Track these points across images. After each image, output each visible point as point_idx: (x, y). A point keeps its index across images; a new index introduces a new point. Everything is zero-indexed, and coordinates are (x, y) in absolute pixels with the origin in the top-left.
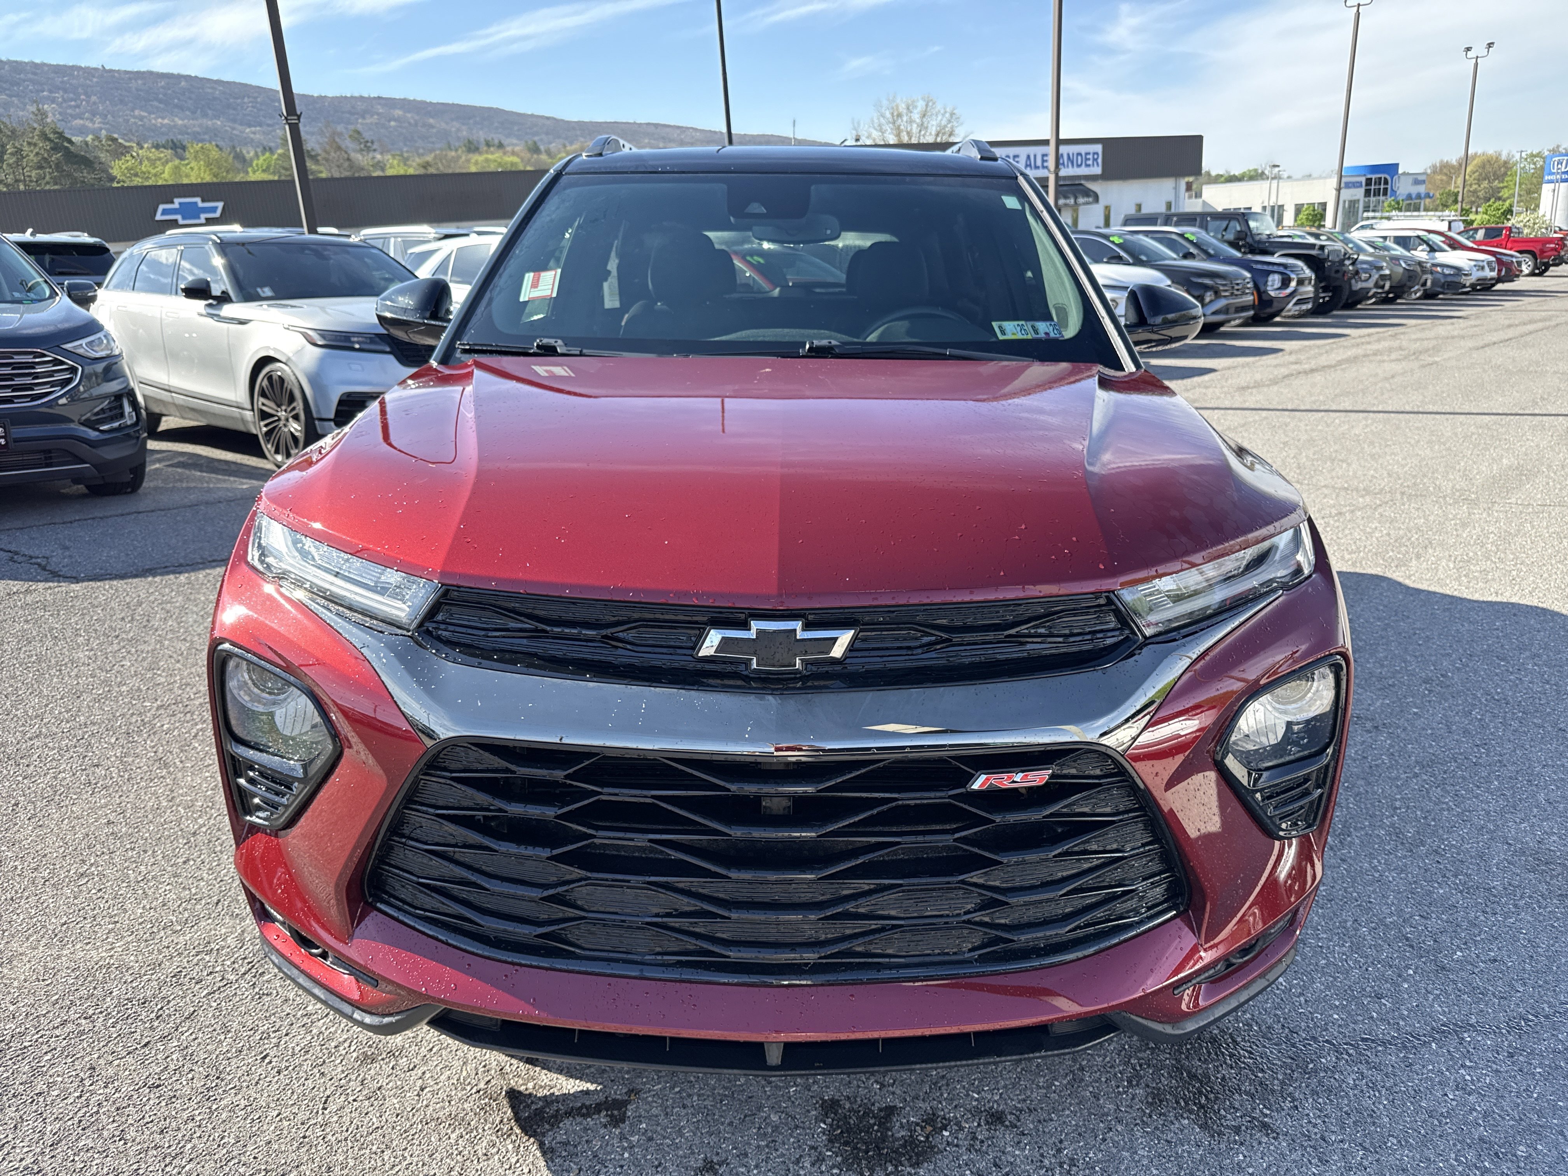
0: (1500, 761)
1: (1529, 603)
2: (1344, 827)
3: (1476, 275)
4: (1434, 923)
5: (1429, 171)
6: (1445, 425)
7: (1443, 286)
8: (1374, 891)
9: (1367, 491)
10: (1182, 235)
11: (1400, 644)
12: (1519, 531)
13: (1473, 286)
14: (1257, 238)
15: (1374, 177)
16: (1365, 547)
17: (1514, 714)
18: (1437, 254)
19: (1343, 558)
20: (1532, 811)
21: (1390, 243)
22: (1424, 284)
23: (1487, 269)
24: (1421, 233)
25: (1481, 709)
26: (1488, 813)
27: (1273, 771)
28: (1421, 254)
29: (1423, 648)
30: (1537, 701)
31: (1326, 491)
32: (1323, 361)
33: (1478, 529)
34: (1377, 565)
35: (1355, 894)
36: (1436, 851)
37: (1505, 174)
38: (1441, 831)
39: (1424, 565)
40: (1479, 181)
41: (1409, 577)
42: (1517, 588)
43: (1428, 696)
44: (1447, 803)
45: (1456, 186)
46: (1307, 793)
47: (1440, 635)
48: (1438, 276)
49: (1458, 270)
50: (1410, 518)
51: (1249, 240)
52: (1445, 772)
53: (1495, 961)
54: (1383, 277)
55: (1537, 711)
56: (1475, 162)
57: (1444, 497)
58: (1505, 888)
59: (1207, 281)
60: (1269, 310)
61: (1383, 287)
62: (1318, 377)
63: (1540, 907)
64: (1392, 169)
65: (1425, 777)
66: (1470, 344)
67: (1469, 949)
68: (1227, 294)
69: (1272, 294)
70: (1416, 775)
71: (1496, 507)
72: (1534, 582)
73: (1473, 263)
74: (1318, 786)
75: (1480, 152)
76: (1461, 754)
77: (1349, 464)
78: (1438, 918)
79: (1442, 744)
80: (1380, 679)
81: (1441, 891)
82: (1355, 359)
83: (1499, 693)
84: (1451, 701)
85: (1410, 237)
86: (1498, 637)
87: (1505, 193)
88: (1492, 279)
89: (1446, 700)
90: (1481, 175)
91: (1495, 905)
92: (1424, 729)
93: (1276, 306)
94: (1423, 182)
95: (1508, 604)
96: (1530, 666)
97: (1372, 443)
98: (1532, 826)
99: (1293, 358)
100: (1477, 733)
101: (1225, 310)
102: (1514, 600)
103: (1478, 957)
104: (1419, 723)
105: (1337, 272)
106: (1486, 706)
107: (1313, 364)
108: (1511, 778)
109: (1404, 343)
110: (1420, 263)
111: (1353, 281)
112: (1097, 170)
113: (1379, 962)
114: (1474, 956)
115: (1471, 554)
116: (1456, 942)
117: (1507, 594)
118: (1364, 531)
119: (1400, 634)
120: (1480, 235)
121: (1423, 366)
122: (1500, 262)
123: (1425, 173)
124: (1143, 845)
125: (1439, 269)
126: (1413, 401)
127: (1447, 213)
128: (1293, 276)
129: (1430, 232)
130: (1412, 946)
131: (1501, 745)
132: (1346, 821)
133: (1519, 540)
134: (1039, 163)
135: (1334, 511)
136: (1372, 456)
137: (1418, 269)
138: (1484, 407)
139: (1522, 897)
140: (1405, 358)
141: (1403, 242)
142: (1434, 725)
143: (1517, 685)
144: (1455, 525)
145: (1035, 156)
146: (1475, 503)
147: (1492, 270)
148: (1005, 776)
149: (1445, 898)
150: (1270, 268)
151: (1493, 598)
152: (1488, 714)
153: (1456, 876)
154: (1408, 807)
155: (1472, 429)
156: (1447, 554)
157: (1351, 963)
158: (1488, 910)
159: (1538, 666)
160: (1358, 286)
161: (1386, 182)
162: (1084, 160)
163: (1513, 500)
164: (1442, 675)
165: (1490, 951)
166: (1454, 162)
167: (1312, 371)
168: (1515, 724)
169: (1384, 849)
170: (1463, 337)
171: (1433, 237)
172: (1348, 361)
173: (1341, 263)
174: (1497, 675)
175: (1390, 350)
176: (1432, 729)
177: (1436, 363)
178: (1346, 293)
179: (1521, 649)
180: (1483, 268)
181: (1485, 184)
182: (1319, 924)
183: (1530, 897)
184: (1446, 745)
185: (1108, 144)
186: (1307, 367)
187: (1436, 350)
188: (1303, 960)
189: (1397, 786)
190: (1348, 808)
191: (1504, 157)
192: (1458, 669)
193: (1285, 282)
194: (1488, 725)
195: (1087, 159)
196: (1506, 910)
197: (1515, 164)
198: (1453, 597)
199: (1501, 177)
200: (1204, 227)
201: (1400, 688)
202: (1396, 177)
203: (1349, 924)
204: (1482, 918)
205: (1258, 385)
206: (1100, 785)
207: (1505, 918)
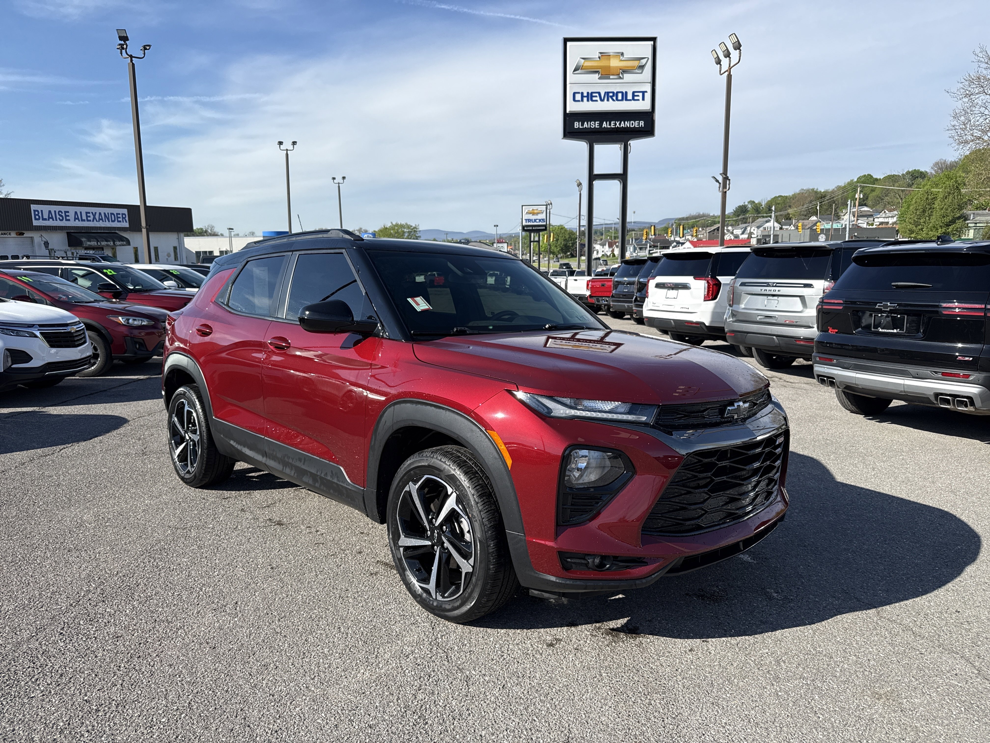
112: (126, 225)
134: (84, 217)
145: (81, 213)
162: (116, 217)
195: (118, 218)
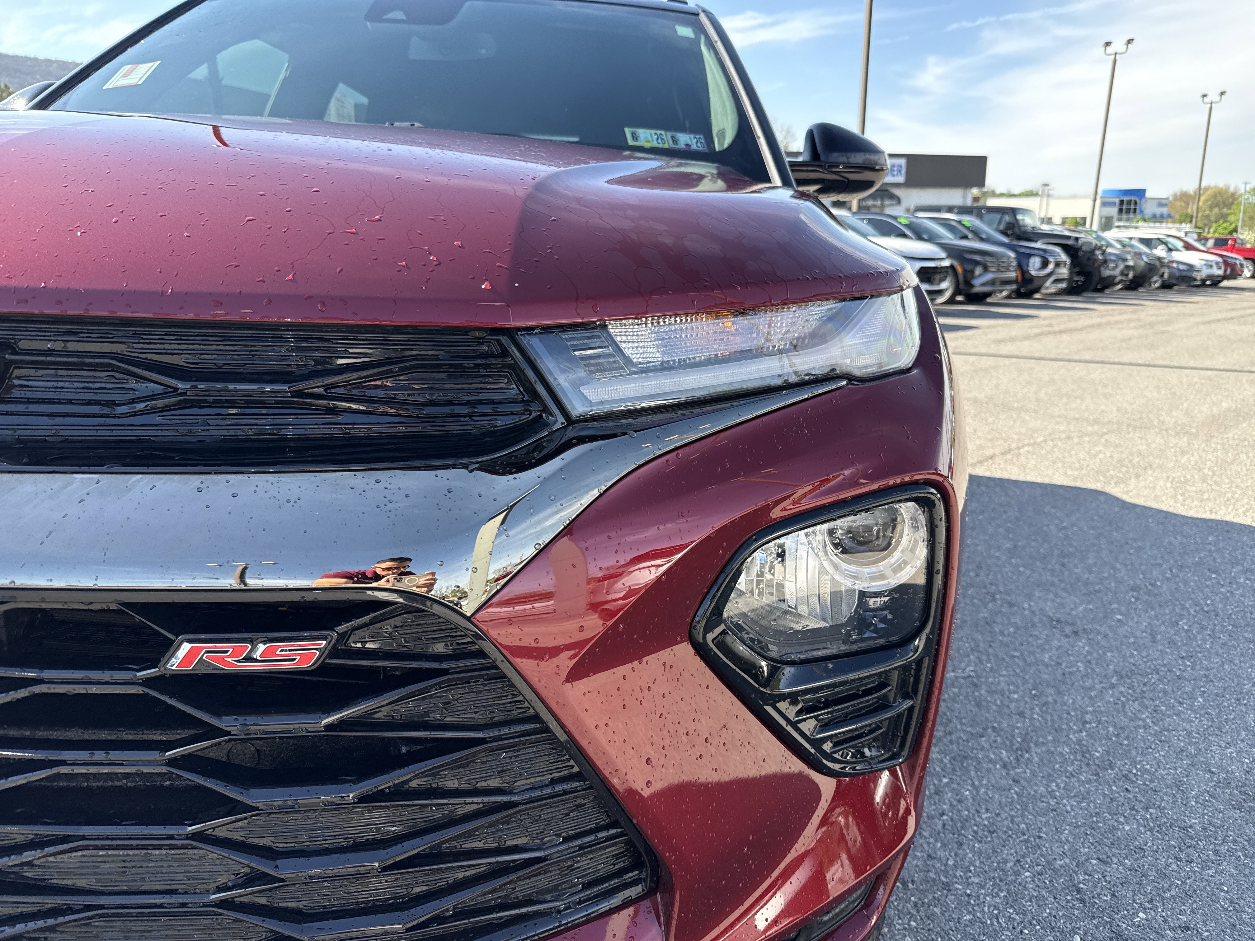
0: (1206, 676)
1: (1243, 522)
2: (1024, 740)
3: (1205, 272)
4: (1115, 870)
5: (1171, 199)
6: (1173, 376)
7: (1178, 278)
8: (1047, 824)
9: (1096, 422)
10: (960, 222)
11: (1111, 552)
12: (1235, 460)
13: (1203, 281)
14: (1023, 229)
15: (1126, 198)
16: (1088, 466)
17: (1223, 626)
18: (1174, 254)
19: (1065, 474)
20: (1239, 734)
21: (1135, 243)
22: (1162, 276)
23: (1215, 267)
24: (1161, 237)
25: (1188, 620)
26: (1189, 734)
27: (804, 668)
28: (1160, 252)
29: (1133, 557)
30: (1248, 615)
31: (1058, 420)
32: (1072, 325)
33: (1196, 457)
34: (1097, 481)
35: (1023, 826)
36: (1126, 777)
37: (1233, 203)
38: (1134, 752)
39: (1143, 483)
40: (1211, 208)
41: (1127, 493)
42: (1231, 507)
43: (1134, 603)
44: (1144, 720)
45: (1192, 209)
46: (883, 706)
47: (1152, 545)
48: (1175, 271)
49: (1191, 267)
50: (1133, 445)
51: (1017, 230)
52: (1145, 685)
53: (1187, 928)
54: (1128, 268)
55: (1247, 625)
56: (1208, 193)
57: (1167, 430)
58: (1204, 829)
59: (977, 258)
60: (1031, 287)
61: (1127, 275)
62: (1065, 337)
63: (1246, 856)
64: (1140, 193)
65: (1122, 689)
66: (1197, 319)
67: (1154, 909)
68: (993, 270)
69: (1033, 273)
70: (1113, 686)
71: (1215, 440)
72: (1248, 503)
73: (1203, 262)
74: (906, 696)
75: (1212, 184)
76: (1164, 665)
77: (1083, 401)
78: (1121, 864)
79: (1144, 654)
80: (1086, 584)
81: (1127, 828)
82: (1099, 326)
83: (1208, 605)
84: (1158, 610)
85: (1151, 239)
86: (1210, 551)
87: (1232, 218)
88: (1219, 276)
89: (1152, 609)
90: (1213, 202)
91: (1191, 851)
92: (1126, 637)
93: (1036, 284)
94: (1166, 205)
95: (1220, 522)
96: (1242, 580)
97: (1105, 386)
98: (1239, 752)
99: (1047, 322)
100: (1183, 645)
101: (993, 282)
102: (1228, 518)
103: (1165, 921)
104: (1122, 631)
105: (1089, 259)
106: (1194, 617)
107: (1063, 327)
108: (1217, 695)
109: (1142, 317)
110: (1159, 259)
111: (1102, 269)
112: (901, 179)
113: (1039, 922)
114: (1160, 919)
115: (1188, 477)
116: (1139, 898)
117: (1222, 513)
118: (1089, 453)
119: (1112, 543)
120: (1211, 243)
121: (1157, 333)
122: (1226, 263)
123: (1168, 199)
124: (553, 782)
125: (1175, 265)
126: (1147, 356)
127: (1184, 225)
128: (1051, 259)
129: (1169, 236)
130: (1083, 901)
131: (1209, 659)
132: (1027, 734)
133: (1234, 467)
135: (1063, 436)
136: (1105, 396)
137: (1158, 263)
138: (1208, 364)
139: (1224, 841)
140: (1141, 326)
141: (1147, 242)
142: (1138, 634)
143: (1228, 598)
144: (1175, 452)
146: (1195, 436)
147: (1219, 268)
148: (229, 647)
149: (1131, 837)
150: (1032, 252)
151: (1207, 516)
152: (1196, 626)
153: (1147, 809)
154: (1099, 722)
155: (1196, 379)
156: (1165, 475)
157: (1002, 921)
158: (1182, 856)
159: (1250, 580)
160: (1106, 273)
161: (1136, 203)
162: (890, 171)
163: (1230, 435)
164: (1151, 584)
165: (1181, 912)
166: (1191, 192)
167: (1061, 332)
168: (1224, 638)
169: (1066, 771)
170: (1192, 315)
171: (1170, 240)
172: (1093, 326)
173: (1092, 252)
174: (1207, 586)
175: (1130, 321)
176: (1136, 637)
177: (1168, 331)
178: (1096, 278)
179: (1234, 562)
180: (1211, 266)
181: (1216, 210)
182: (972, 863)
183: (1234, 842)
184: (1148, 655)
185: (912, 159)
186: (1056, 328)
187: (1169, 322)
188: (943, 913)
189: (1091, 698)
190: (1032, 719)
191: (1232, 190)
192: (1168, 579)
193: (1045, 264)
194: (1195, 637)
195: (892, 171)
196: (1204, 857)
197: (1241, 195)
198: (1167, 513)
199: (1229, 206)
200: (980, 216)
201: (1107, 595)
202: (1143, 200)
203: (1010, 864)
204: (1174, 866)
205: (1012, 340)
206: (445, 672)
207: (1202, 868)
